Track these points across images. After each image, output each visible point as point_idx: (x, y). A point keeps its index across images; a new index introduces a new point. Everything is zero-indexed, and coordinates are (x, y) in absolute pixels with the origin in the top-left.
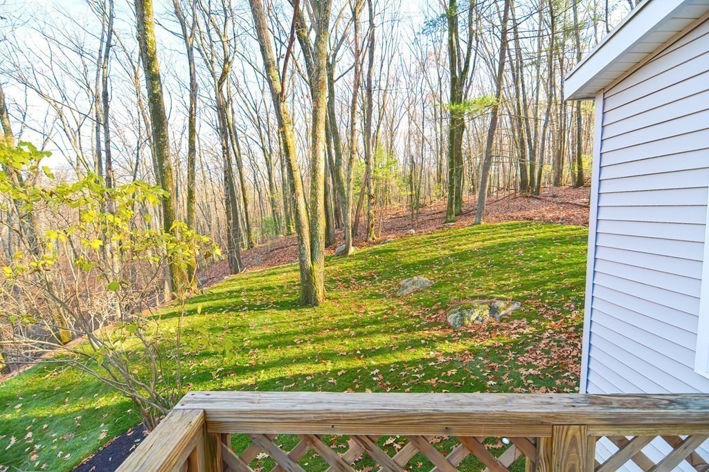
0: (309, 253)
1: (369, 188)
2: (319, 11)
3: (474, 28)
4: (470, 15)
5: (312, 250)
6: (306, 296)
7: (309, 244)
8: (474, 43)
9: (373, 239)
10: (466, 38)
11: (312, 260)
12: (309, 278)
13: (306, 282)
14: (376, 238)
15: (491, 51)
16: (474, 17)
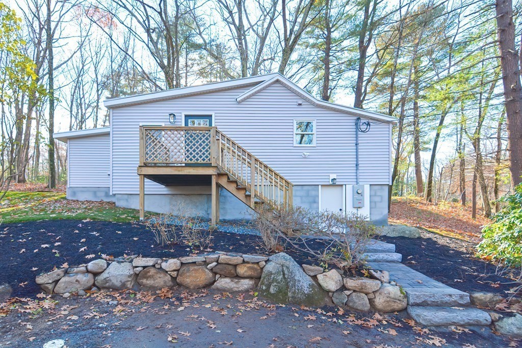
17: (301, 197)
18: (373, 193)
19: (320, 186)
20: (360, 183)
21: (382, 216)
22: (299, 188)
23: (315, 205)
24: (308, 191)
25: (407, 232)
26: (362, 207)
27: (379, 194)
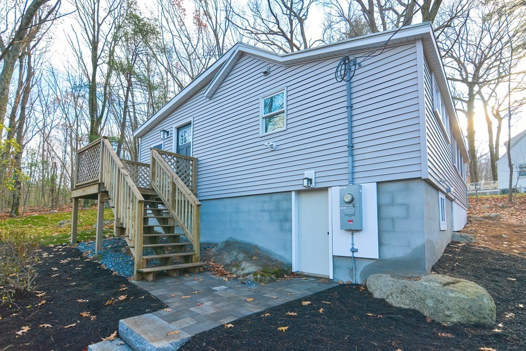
17: (270, 212)
18: (386, 199)
19: (293, 193)
20: (357, 181)
21: (409, 251)
22: (267, 198)
23: (287, 225)
24: (278, 202)
25: (430, 303)
26: (362, 230)
27: (400, 199)
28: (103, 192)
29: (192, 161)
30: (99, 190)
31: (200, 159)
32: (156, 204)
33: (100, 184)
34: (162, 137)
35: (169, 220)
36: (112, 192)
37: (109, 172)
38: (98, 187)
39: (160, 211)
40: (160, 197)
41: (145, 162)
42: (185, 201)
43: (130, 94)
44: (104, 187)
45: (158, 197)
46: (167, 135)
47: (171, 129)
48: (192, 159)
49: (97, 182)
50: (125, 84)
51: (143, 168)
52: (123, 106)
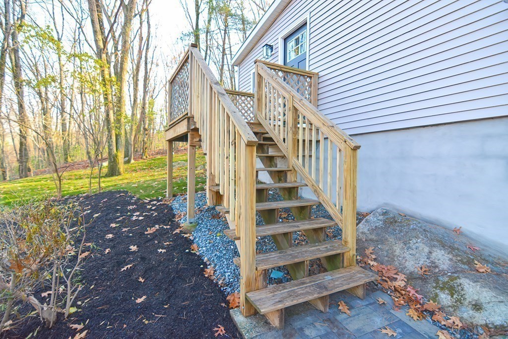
0: (115, 145)
1: (145, 124)
2: (127, 11)
3: (209, 43)
4: (207, 36)
5: (117, 144)
6: (112, 171)
7: (115, 139)
8: (209, 52)
9: (147, 157)
10: (205, 48)
11: (117, 150)
12: (115, 160)
13: (113, 162)
14: (148, 157)
15: (218, 60)
16: (209, 38)
28: (192, 130)
29: (311, 77)
30: (188, 128)
31: (321, 74)
32: (266, 148)
33: (189, 118)
34: (265, 54)
35: (289, 174)
36: (203, 129)
37: (198, 97)
38: (187, 123)
39: (271, 158)
40: (271, 135)
41: (244, 91)
42: (304, 141)
43: (227, 37)
44: (195, 123)
45: (266, 135)
46: (271, 52)
47: (276, 42)
48: (310, 76)
49: (186, 116)
50: (223, 27)
51: (243, 98)
52: (221, 49)
